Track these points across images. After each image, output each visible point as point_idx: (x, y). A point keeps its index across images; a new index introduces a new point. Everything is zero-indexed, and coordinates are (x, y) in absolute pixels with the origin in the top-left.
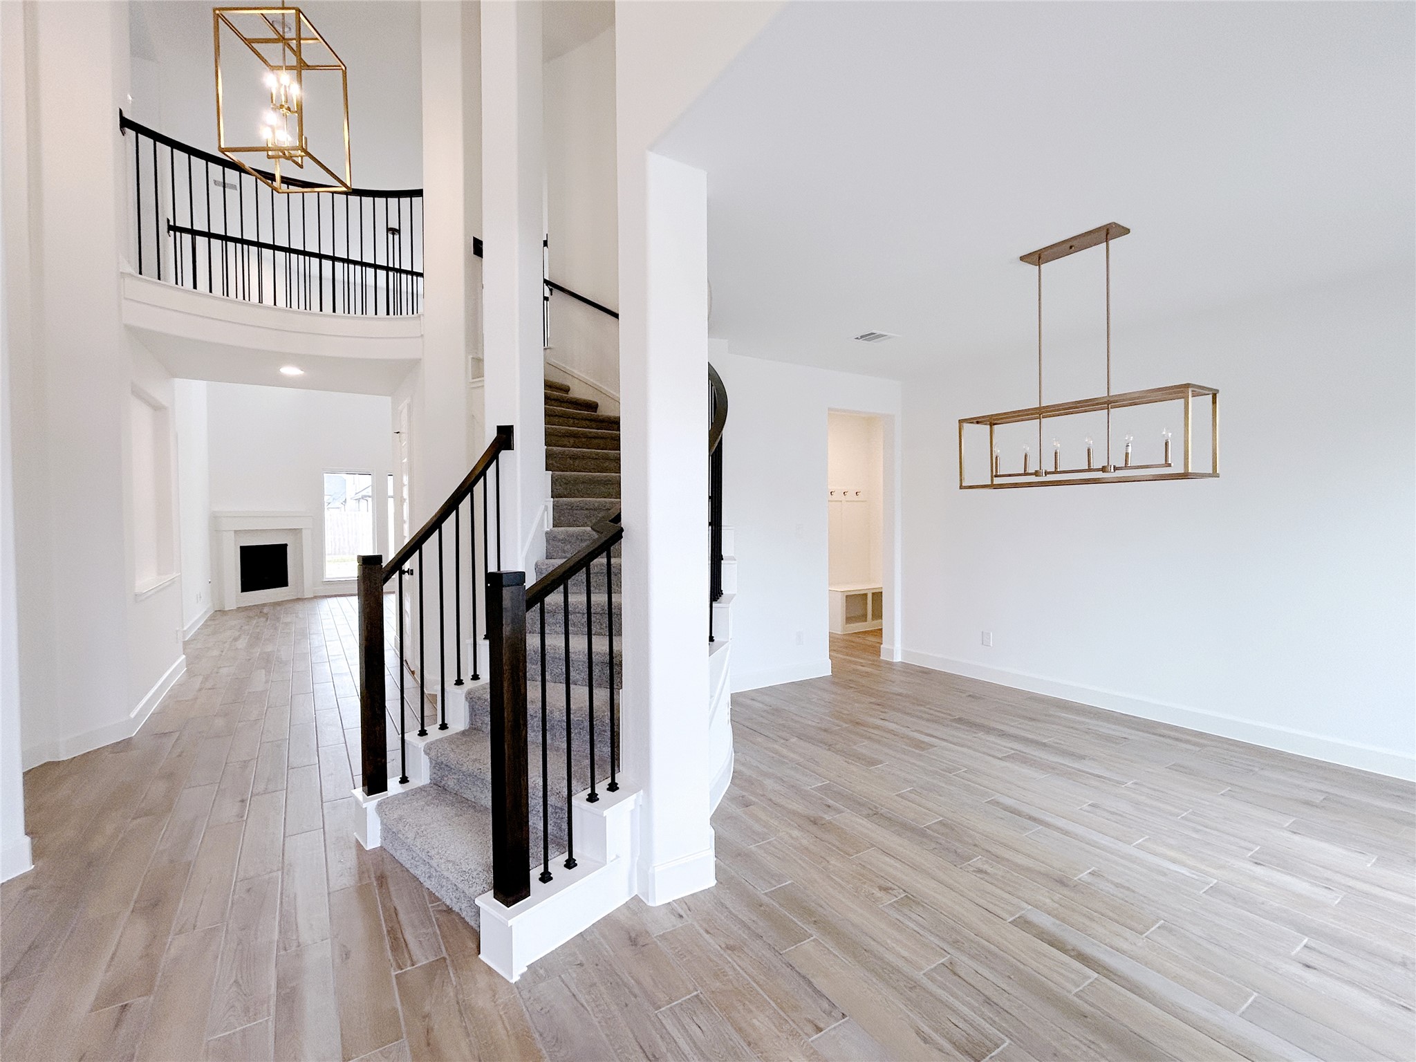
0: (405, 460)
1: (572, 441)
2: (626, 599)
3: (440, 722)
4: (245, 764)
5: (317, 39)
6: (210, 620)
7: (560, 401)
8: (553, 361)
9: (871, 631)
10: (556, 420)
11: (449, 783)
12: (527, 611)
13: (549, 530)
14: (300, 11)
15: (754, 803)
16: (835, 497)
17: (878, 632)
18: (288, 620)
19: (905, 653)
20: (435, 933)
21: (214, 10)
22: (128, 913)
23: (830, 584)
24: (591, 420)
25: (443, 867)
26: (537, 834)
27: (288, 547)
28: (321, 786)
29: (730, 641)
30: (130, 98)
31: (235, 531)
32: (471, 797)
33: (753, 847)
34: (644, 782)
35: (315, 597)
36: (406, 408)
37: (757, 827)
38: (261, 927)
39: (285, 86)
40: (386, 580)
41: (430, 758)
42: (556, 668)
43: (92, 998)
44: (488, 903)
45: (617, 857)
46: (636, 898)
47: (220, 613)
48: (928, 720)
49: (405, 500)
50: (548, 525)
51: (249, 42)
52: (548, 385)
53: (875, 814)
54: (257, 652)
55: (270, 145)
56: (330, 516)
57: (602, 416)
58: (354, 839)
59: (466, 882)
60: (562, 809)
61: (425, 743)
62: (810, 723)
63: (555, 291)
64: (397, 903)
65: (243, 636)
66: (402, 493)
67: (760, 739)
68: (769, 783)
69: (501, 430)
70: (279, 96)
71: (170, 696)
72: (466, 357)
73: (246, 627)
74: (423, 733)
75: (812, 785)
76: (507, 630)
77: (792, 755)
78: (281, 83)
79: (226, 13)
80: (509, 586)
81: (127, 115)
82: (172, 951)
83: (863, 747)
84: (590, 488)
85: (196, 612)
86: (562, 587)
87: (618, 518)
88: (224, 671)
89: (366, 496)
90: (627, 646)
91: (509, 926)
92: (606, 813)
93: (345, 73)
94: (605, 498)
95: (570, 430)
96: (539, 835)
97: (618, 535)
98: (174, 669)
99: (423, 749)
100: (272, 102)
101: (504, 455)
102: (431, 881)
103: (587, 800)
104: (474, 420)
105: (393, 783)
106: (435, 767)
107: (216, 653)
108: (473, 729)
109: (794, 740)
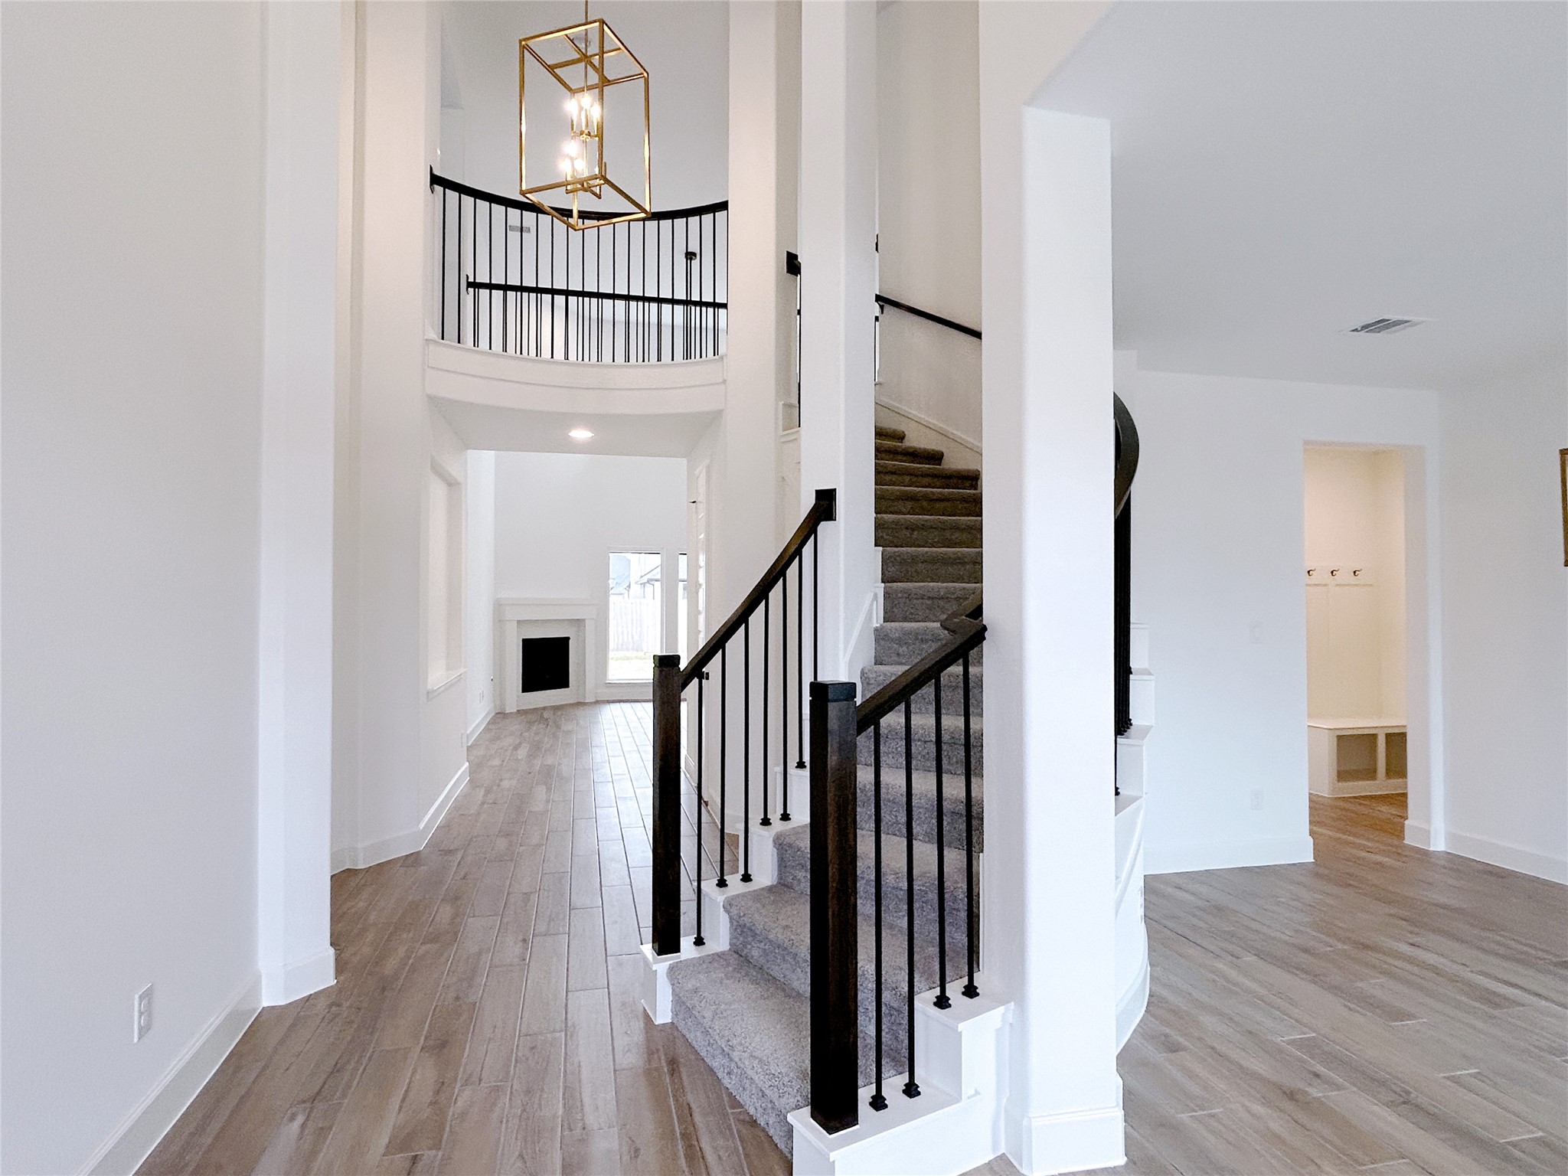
0: (702, 536)
1: (909, 504)
2: (990, 724)
3: (742, 871)
4: (527, 896)
5: (619, 49)
6: (493, 723)
7: (894, 453)
8: (885, 400)
9: (1387, 796)
10: (888, 478)
11: (753, 954)
12: (859, 734)
13: (878, 625)
14: (604, 22)
15: (1184, 1049)
16: (1315, 578)
17: (1400, 800)
18: (570, 728)
19: (1451, 837)
20: (736, 1148)
21: (520, 41)
22: (419, 1049)
23: (1310, 716)
24: (934, 476)
25: (747, 1063)
26: (865, 1040)
27: (570, 641)
28: (605, 936)
29: (1144, 795)
30: (439, 152)
31: (518, 621)
32: (781, 977)
33: (1184, 1117)
34: (1016, 992)
35: (597, 702)
36: (704, 471)
37: (1195, 1089)
38: (545, 1096)
39: (586, 110)
40: (684, 686)
41: (731, 918)
42: (893, 815)
43: (384, 1140)
44: (802, 1122)
45: (977, 1093)
46: (1002, 1158)
47: (500, 716)
48: (1504, 957)
49: (700, 585)
50: (877, 620)
51: (551, 69)
52: (880, 433)
53: (1405, 1102)
54: (538, 763)
55: (569, 179)
56: (616, 604)
57: (949, 469)
58: (642, 1010)
59: (775, 1089)
60: (899, 1012)
61: (725, 896)
62: (1278, 935)
63: (887, 308)
64: (690, 1098)
65: (524, 745)
66: (698, 575)
67: (1192, 951)
68: (1209, 1021)
69: (820, 494)
70: (580, 123)
71: (455, 807)
72: (777, 404)
73: (526, 734)
74: (722, 883)
75: (1284, 1036)
76: (833, 760)
77: (1248, 983)
78: (584, 107)
79: (530, 43)
80: (836, 701)
81: (436, 172)
82: (459, 1104)
83: (1376, 986)
84: (935, 568)
85: (478, 714)
86: (903, 705)
87: (977, 612)
88: (506, 784)
89: (652, 580)
90: (990, 791)
91: (831, 1160)
92: (961, 1027)
93: (647, 81)
94: (954, 582)
95: (907, 491)
96: (868, 1041)
97: (978, 636)
98: (456, 779)
99: (722, 904)
100: (573, 129)
101: (823, 527)
102: (731, 1079)
103: (935, 1004)
104: (784, 484)
105: (686, 942)
106: (736, 929)
107: (496, 762)
108: (782, 886)
109: (1250, 959)
